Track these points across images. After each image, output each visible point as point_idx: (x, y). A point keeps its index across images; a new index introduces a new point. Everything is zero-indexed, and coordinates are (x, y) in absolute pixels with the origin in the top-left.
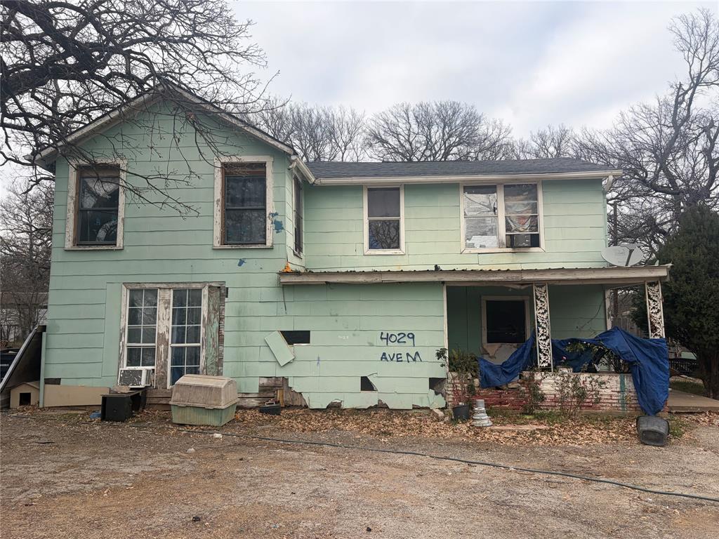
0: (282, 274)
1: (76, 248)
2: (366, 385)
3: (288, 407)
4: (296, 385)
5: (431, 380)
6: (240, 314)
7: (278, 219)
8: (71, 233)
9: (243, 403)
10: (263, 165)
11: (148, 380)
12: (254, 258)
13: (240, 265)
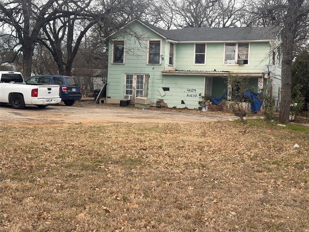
0: (163, 72)
1: (114, 63)
2: (183, 102)
3: (163, 107)
4: (165, 102)
5: (199, 102)
6: (152, 83)
7: (163, 57)
8: (113, 59)
9: (152, 105)
10: (160, 41)
11: (130, 98)
12: (156, 67)
13: (153, 69)
